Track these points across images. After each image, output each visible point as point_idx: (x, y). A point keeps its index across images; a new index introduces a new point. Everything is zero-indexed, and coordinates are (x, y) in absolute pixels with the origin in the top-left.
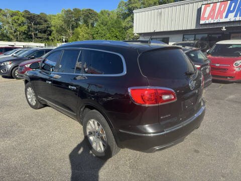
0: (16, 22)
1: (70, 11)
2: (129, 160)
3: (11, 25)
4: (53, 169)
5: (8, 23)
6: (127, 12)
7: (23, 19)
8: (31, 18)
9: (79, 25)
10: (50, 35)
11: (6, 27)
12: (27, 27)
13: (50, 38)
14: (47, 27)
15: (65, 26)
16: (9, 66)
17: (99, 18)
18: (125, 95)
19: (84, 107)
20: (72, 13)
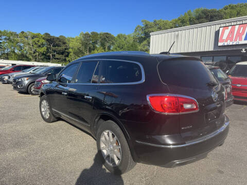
0: (36, 44)
1: (88, 34)
2: (145, 177)
3: (31, 46)
4: (62, 182)
5: (29, 44)
6: (143, 36)
7: (43, 41)
8: (50, 40)
9: (96, 47)
10: (67, 56)
11: (27, 48)
12: (46, 48)
13: (67, 59)
14: (65, 49)
15: (82, 48)
16: (26, 82)
17: (116, 41)
18: (142, 106)
19: (99, 118)
20: (90, 37)
